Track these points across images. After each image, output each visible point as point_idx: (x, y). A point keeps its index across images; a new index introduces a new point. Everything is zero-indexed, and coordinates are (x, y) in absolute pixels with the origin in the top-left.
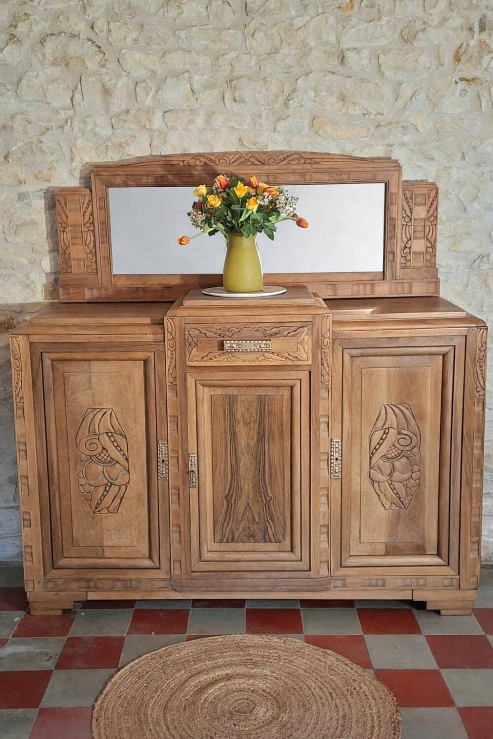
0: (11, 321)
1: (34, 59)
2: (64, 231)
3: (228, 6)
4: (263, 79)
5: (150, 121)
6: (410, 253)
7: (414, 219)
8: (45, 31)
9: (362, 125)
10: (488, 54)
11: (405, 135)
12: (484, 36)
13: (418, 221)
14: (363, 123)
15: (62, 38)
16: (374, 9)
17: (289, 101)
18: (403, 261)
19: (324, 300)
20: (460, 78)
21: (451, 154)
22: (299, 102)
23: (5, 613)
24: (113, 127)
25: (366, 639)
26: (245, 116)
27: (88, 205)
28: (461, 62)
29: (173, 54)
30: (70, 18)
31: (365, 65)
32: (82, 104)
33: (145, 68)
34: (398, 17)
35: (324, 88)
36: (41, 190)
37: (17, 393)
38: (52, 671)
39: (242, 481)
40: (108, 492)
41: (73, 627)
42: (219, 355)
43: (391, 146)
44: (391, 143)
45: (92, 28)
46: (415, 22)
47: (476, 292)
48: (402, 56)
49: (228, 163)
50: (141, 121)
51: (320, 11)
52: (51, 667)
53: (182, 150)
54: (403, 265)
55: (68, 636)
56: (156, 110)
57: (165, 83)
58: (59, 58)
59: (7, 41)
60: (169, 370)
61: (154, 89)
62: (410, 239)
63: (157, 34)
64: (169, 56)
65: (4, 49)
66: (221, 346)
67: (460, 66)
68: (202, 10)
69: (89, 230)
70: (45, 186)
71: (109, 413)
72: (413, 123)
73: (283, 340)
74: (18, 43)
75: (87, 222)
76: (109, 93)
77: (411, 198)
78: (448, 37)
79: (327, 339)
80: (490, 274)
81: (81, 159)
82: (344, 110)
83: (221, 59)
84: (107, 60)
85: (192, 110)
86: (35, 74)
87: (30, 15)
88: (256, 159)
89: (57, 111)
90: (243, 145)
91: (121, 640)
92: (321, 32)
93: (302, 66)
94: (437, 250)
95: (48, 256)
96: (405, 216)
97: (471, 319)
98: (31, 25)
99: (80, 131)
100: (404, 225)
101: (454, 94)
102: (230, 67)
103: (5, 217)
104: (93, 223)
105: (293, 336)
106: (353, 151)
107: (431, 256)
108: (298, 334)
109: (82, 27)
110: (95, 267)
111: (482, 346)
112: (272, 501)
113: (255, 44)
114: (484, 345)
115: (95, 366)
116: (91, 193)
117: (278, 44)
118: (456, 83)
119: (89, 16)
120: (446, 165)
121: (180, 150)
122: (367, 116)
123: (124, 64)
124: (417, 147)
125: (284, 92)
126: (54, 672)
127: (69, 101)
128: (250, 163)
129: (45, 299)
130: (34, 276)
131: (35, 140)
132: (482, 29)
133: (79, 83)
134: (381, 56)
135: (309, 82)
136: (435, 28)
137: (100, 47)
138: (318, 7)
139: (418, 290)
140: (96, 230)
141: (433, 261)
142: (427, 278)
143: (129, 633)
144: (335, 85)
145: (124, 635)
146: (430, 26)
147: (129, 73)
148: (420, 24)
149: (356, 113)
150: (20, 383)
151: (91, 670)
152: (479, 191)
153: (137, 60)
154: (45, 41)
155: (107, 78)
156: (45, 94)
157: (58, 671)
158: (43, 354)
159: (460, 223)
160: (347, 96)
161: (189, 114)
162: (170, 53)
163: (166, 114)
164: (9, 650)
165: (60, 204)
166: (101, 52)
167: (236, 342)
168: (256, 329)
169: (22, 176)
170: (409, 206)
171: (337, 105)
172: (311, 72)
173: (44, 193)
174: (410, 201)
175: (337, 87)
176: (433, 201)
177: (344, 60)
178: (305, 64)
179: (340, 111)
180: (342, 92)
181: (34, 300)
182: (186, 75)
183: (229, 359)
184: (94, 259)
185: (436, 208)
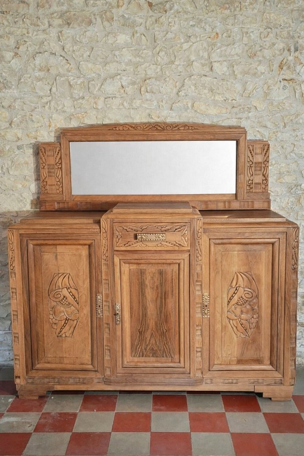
0: (11, 222)
1: (29, 67)
2: (43, 168)
3: (144, 37)
4: (164, 79)
5: (96, 104)
6: (252, 183)
7: (255, 163)
8: (36, 51)
9: (223, 106)
10: (299, 65)
11: (250, 112)
12: (297, 54)
13: (257, 164)
14: (223, 105)
15: (46, 55)
16: (231, 38)
17: (179, 92)
18: (248, 188)
19: (200, 211)
20: (282, 79)
21: (277, 124)
22: (185, 93)
23: (2, 397)
24: (74, 107)
25: (226, 415)
26: (153, 101)
27: (58, 152)
28: (283, 70)
29: (111, 65)
30: (50, 43)
31: (225, 71)
32: (56, 93)
33: (94, 73)
34: (245, 43)
35: (200, 84)
36: (31, 144)
37: (11, 264)
38: (32, 433)
39: (149, 320)
40: (66, 324)
41: (46, 406)
42: (135, 243)
43: (241, 119)
44: (241, 117)
45: (63, 49)
46: (255, 46)
47: (294, 207)
48: (247, 66)
49: (142, 128)
50: (91, 103)
51: (198, 39)
52: (31, 431)
53: (115, 121)
54: (248, 191)
55: (43, 412)
56: (100, 97)
57: (106, 81)
58: (44, 66)
59: (13, 56)
60: (103, 252)
61: (99, 85)
62: (253, 175)
63: (102, 53)
64: (108, 65)
65: (11, 61)
66: (136, 237)
67: (282, 72)
68: (128, 39)
69: (58, 168)
70: (33, 141)
71: (67, 276)
72: (254, 105)
73: (173, 233)
74: (20, 57)
75: (58, 163)
76: (72, 87)
77: (253, 150)
78: (275, 55)
79: (200, 234)
80: (302, 197)
81: (55, 126)
82: (212, 98)
83: (139, 68)
84: (72, 68)
85: (122, 97)
86: (29, 75)
87: (27, 42)
88: (159, 126)
89: (42, 97)
90: (152, 118)
91: (75, 415)
92: (199, 52)
93: (188, 71)
94: (269, 182)
95: (34, 183)
96: (249, 161)
97: (289, 223)
98: (28, 48)
99: (55, 109)
100: (248, 166)
101: (279, 88)
102: (145, 72)
103: (9, 159)
104: (61, 163)
105: (179, 231)
106: (218, 122)
107: (266, 185)
108: (182, 230)
109: (57, 49)
110: (61, 190)
111: (296, 239)
112: (167, 333)
113: (159, 59)
114: (297, 238)
115: (60, 249)
116: (60, 146)
117: (173, 59)
118: (280, 82)
119: (61, 42)
120: (275, 131)
121: (113, 120)
122: (227, 101)
123: (81, 70)
124: (257, 120)
125: (176, 87)
126: (33, 434)
127: (49, 92)
128: (156, 129)
129: (31, 208)
130: (25, 195)
131: (28, 114)
132: (296, 50)
133: (55, 82)
134: (235, 66)
135: (191, 81)
136: (267, 49)
137: (67, 60)
138: (197, 37)
139: (258, 205)
140: (63, 167)
141: (266, 189)
142: (263, 199)
143: (80, 411)
144: (207, 83)
145: (78, 412)
146: (265, 48)
147: (84, 75)
148: (259, 47)
149: (220, 100)
150: (13, 258)
151: (55, 433)
152: (295, 146)
153: (90, 68)
154: (36, 57)
155: (72, 78)
156: (34, 88)
157: (36, 433)
158: (28, 240)
159: (283, 166)
160: (214, 90)
161: (120, 99)
162: (109, 64)
163: (106, 100)
164: (5, 420)
165: (42, 152)
166: (68, 63)
167: (144, 234)
168: (157, 227)
169: (20, 135)
170: (252, 155)
171: (208, 94)
172: (193, 75)
173: (33, 145)
174: (252, 151)
175: (208, 84)
176: (267, 152)
177: (212, 68)
178: (189, 70)
179: (211, 98)
180: (211, 87)
181: (25, 209)
182: (119, 77)
183: (141, 246)
184: (61, 185)
185: (268, 156)
